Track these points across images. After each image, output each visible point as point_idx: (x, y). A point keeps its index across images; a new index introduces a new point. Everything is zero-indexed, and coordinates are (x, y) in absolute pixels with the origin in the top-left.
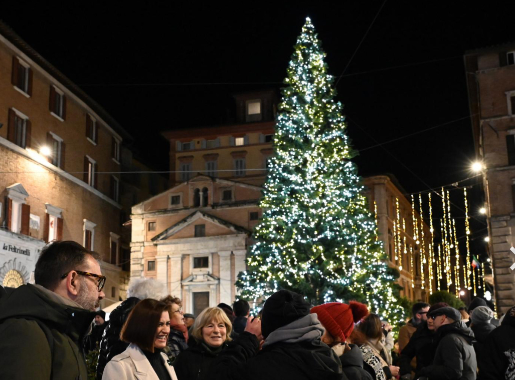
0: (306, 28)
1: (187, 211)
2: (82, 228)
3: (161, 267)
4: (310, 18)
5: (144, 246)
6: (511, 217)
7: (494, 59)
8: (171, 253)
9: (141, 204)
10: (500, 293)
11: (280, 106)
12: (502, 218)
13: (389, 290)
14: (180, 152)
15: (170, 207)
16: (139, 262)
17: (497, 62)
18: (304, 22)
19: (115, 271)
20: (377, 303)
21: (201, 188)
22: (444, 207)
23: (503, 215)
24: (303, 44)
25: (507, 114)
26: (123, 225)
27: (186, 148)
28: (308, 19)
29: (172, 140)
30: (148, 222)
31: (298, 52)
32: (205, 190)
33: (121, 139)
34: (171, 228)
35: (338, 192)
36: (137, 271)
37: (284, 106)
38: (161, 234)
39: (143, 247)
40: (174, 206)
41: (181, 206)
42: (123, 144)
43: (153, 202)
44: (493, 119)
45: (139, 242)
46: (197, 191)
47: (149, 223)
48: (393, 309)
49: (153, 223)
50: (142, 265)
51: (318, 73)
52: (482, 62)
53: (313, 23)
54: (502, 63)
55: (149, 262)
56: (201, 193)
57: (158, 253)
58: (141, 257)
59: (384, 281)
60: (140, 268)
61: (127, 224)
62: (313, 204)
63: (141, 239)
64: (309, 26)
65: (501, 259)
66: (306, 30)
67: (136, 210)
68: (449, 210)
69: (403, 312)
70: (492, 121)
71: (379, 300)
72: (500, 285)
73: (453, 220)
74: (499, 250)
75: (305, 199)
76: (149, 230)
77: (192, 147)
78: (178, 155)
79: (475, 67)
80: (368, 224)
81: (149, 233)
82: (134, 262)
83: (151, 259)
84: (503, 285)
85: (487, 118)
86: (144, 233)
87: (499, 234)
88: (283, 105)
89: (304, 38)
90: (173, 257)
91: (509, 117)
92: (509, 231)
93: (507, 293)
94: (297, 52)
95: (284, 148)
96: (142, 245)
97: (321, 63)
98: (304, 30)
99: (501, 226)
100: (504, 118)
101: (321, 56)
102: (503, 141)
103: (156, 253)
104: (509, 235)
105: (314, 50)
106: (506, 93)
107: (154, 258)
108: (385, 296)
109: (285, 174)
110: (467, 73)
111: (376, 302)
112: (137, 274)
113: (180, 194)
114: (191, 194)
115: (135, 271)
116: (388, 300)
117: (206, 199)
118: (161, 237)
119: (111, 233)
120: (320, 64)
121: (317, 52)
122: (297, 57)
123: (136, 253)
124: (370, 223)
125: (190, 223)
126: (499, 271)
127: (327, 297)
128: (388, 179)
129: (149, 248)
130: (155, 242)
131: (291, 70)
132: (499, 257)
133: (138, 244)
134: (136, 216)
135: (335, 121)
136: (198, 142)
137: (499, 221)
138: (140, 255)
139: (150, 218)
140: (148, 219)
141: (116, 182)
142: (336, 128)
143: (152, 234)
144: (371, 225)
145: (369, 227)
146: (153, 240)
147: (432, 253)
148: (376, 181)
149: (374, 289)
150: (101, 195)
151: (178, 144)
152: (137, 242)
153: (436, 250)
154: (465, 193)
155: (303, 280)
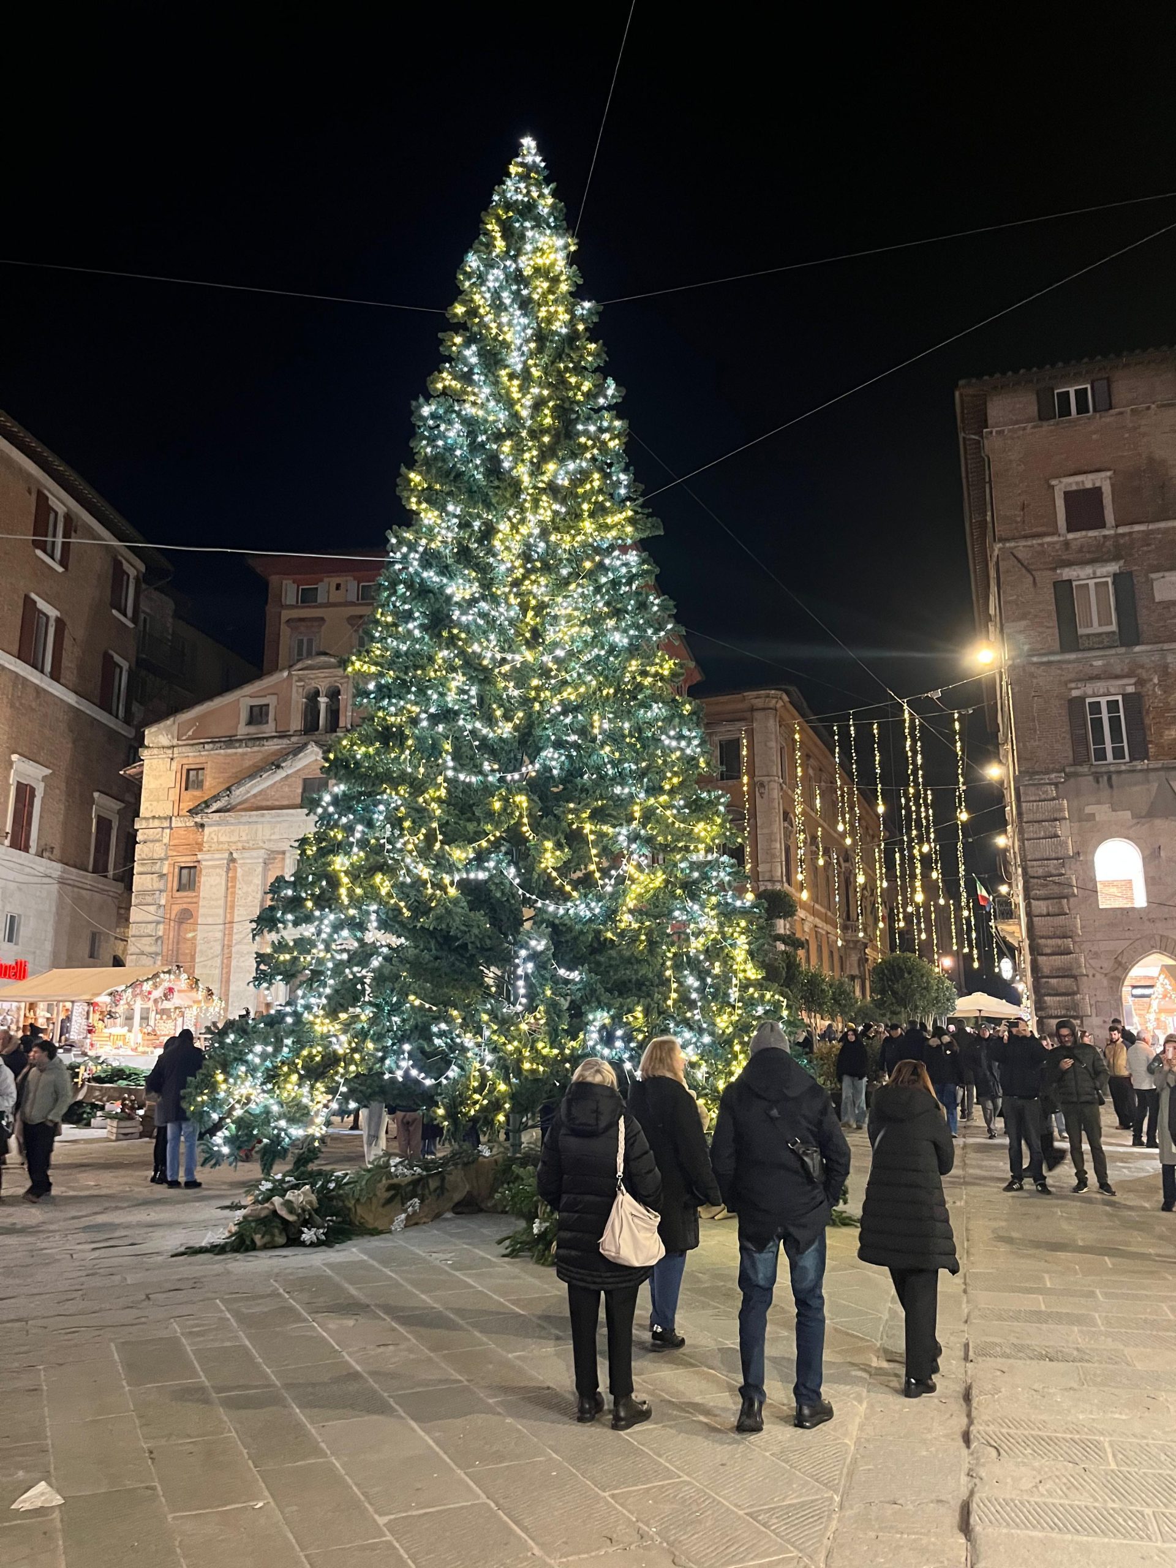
0: (522, 165)
1: (286, 741)
2: (7, 778)
3: (211, 883)
4: (535, 138)
5: (171, 828)
6: (1068, 776)
7: (1026, 403)
8: (240, 845)
9: (169, 722)
10: (1042, 959)
11: (434, 382)
12: (1046, 779)
13: (739, 942)
14: (292, 607)
15: (243, 730)
16: (156, 868)
17: (1033, 410)
18: (515, 150)
19: (101, 891)
20: (697, 984)
21: (323, 687)
22: (908, 749)
23: (1047, 772)
24: (508, 206)
25: (1055, 533)
26: (121, 772)
27: (307, 597)
28: (528, 143)
29: (274, 579)
30: (186, 767)
31: (493, 227)
32: (334, 694)
33: (142, 568)
34: (239, 783)
35: (588, 631)
36: (152, 892)
37: (447, 383)
38: (216, 798)
39: (168, 831)
40: (252, 729)
41: (269, 729)
42: (143, 580)
43: (200, 718)
44: (1023, 543)
45: (159, 818)
46: (313, 697)
47: (188, 770)
48: (749, 1003)
49: (197, 769)
50: (162, 876)
51: (546, 285)
52: (998, 409)
53: (541, 150)
54: (1044, 416)
55: (182, 868)
56: (323, 700)
57: (206, 847)
58: (163, 855)
59: (727, 913)
60: (158, 884)
61: (131, 771)
62: (514, 667)
63: (165, 809)
64: (529, 160)
65: (1045, 877)
66: (520, 170)
67: (156, 736)
68: (919, 762)
69: (785, 1013)
70: (1022, 548)
71: (702, 975)
72: (1042, 941)
73: (929, 792)
74: (1038, 855)
75: (487, 650)
76: (186, 789)
77: (321, 598)
78: (286, 615)
79: (983, 422)
80: (680, 737)
81: (187, 795)
82: (142, 869)
83: (186, 860)
84: (1050, 942)
85: (1007, 540)
86: (174, 794)
87: (1039, 817)
88: (443, 379)
89: (513, 189)
90: (243, 858)
91: (1062, 539)
92: (1062, 810)
93: (1058, 961)
94: (489, 227)
95: (432, 499)
96: (166, 824)
97: (557, 261)
98: (513, 169)
99: (1043, 797)
100: (1048, 539)
101: (560, 242)
102: (1049, 594)
103: (200, 846)
104: (1065, 819)
105: (539, 223)
106: (1053, 482)
107: (194, 858)
108: (727, 959)
109: (431, 576)
110: (961, 435)
111: (692, 981)
112: (149, 899)
113: (271, 700)
114: (298, 701)
115: (144, 893)
116: (735, 972)
117: (334, 713)
118: (215, 806)
119: (96, 795)
120: (553, 264)
121: (548, 232)
122: (490, 246)
123: (149, 844)
124: (686, 732)
125: (290, 772)
126: (1040, 906)
127: (525, 960)
128: (785, 698)
129: (182, 832)
130: (198, 819)
131: (469, 276)
132: (1040, 872)
133: (156, 823)
134: (155, 751)
135: (592, 428)
136: (338, 587)
137: (1038, 785)
138: (159, 851)
139: (191, 756)
140: (185, 761)
141: (121, 668)
142: (593, 447)
143: (191, 799)
144: (689, 740)
145: (683, 744)
146: (192, 812)
147: (881, 868)
148: (759, 703)
149: (692, 939)
150: (71, 698)
151: (290, 591)
152: (154, 817)
153: (890, 863)
154: (957, 726)
155: (455, 902)
